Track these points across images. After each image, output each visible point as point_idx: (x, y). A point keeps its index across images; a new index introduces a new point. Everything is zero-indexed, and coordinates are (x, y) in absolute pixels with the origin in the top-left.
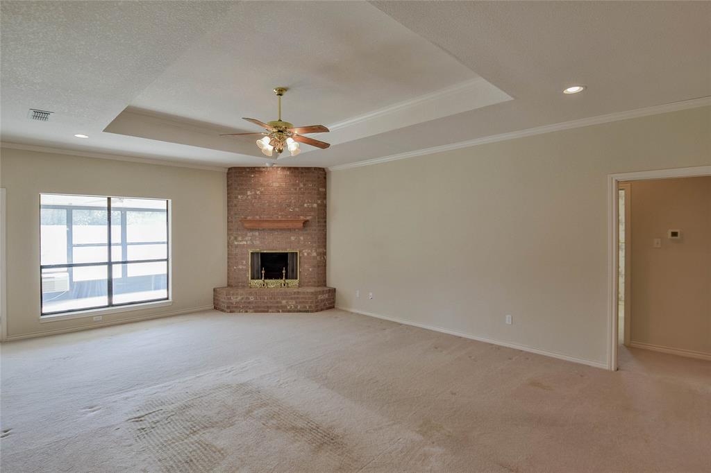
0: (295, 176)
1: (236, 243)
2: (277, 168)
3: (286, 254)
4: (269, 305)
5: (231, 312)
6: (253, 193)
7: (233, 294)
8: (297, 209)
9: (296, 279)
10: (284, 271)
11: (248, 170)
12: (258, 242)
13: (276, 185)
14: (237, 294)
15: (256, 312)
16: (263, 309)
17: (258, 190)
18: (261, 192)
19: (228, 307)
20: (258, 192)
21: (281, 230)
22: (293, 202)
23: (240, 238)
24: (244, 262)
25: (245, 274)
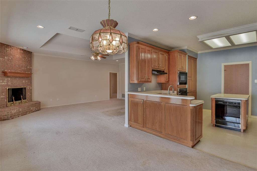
0: (25, 54)
2: (18, 48)
3: (22, 88)
4: (27, 111)
6: (8, 58)
8: (25, 69)
9: (26, 99)
10: (22, 97)
12: (10, 83)
13: (18, 56)
15: (22, 115)
16: (25, 113)
17: (10, 57)
18: (11, 58)
20: (10, 58)
21: (20, 77)
22: (24, 65)
23: (1, 81)
24: (4, 94)
25: (4, 100)
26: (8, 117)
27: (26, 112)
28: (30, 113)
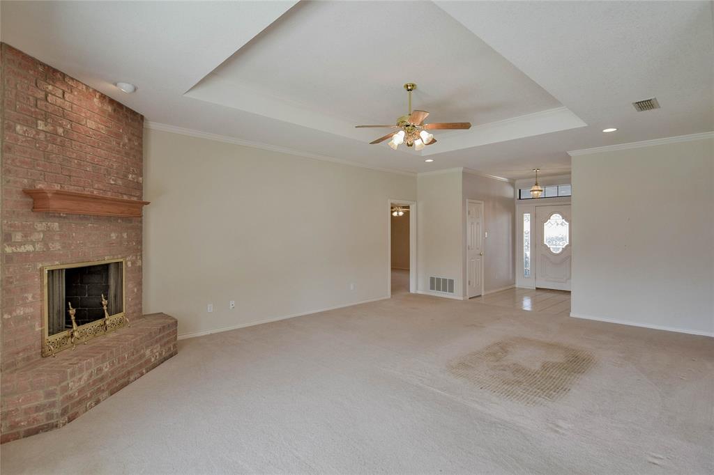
0: (119, 120)
1: (8, 250)
2: (95, 91)
3: (106, 267)
4: (130, 369)
5: (70, 420)
6: (50, 128)
7: (73, 374)
8: (120, 182)
9: (122, 311)
10: (104, 302)
11: (41, 69)
12: (57, 246)
13: (91, 124)
14: (81, 370)
15: (112, 393)
16: (121, 381)
17: (61, 125)
18: (66, 132)
19: (64, 412)
20: (60, 131)
21: (98, 218)
22: (115, 165)
23: (18, 237)
24: (30, 296)
25: (32, 327)
26: (50, 416)
27: (129, 373)
28: (142, 374)
